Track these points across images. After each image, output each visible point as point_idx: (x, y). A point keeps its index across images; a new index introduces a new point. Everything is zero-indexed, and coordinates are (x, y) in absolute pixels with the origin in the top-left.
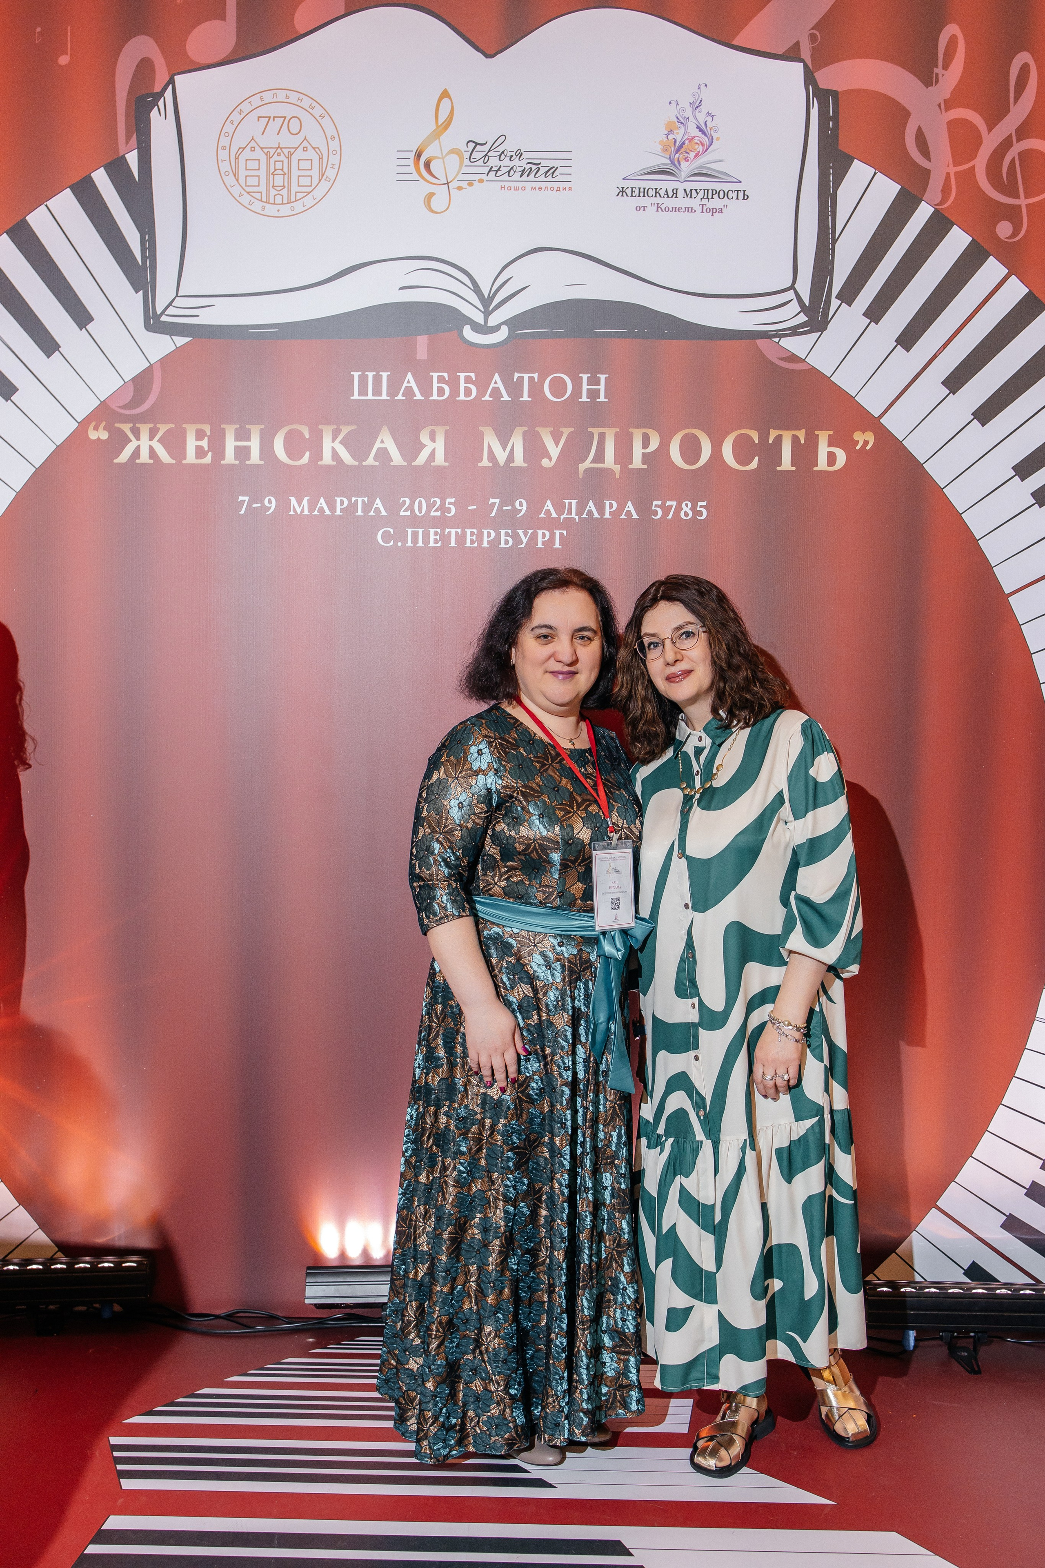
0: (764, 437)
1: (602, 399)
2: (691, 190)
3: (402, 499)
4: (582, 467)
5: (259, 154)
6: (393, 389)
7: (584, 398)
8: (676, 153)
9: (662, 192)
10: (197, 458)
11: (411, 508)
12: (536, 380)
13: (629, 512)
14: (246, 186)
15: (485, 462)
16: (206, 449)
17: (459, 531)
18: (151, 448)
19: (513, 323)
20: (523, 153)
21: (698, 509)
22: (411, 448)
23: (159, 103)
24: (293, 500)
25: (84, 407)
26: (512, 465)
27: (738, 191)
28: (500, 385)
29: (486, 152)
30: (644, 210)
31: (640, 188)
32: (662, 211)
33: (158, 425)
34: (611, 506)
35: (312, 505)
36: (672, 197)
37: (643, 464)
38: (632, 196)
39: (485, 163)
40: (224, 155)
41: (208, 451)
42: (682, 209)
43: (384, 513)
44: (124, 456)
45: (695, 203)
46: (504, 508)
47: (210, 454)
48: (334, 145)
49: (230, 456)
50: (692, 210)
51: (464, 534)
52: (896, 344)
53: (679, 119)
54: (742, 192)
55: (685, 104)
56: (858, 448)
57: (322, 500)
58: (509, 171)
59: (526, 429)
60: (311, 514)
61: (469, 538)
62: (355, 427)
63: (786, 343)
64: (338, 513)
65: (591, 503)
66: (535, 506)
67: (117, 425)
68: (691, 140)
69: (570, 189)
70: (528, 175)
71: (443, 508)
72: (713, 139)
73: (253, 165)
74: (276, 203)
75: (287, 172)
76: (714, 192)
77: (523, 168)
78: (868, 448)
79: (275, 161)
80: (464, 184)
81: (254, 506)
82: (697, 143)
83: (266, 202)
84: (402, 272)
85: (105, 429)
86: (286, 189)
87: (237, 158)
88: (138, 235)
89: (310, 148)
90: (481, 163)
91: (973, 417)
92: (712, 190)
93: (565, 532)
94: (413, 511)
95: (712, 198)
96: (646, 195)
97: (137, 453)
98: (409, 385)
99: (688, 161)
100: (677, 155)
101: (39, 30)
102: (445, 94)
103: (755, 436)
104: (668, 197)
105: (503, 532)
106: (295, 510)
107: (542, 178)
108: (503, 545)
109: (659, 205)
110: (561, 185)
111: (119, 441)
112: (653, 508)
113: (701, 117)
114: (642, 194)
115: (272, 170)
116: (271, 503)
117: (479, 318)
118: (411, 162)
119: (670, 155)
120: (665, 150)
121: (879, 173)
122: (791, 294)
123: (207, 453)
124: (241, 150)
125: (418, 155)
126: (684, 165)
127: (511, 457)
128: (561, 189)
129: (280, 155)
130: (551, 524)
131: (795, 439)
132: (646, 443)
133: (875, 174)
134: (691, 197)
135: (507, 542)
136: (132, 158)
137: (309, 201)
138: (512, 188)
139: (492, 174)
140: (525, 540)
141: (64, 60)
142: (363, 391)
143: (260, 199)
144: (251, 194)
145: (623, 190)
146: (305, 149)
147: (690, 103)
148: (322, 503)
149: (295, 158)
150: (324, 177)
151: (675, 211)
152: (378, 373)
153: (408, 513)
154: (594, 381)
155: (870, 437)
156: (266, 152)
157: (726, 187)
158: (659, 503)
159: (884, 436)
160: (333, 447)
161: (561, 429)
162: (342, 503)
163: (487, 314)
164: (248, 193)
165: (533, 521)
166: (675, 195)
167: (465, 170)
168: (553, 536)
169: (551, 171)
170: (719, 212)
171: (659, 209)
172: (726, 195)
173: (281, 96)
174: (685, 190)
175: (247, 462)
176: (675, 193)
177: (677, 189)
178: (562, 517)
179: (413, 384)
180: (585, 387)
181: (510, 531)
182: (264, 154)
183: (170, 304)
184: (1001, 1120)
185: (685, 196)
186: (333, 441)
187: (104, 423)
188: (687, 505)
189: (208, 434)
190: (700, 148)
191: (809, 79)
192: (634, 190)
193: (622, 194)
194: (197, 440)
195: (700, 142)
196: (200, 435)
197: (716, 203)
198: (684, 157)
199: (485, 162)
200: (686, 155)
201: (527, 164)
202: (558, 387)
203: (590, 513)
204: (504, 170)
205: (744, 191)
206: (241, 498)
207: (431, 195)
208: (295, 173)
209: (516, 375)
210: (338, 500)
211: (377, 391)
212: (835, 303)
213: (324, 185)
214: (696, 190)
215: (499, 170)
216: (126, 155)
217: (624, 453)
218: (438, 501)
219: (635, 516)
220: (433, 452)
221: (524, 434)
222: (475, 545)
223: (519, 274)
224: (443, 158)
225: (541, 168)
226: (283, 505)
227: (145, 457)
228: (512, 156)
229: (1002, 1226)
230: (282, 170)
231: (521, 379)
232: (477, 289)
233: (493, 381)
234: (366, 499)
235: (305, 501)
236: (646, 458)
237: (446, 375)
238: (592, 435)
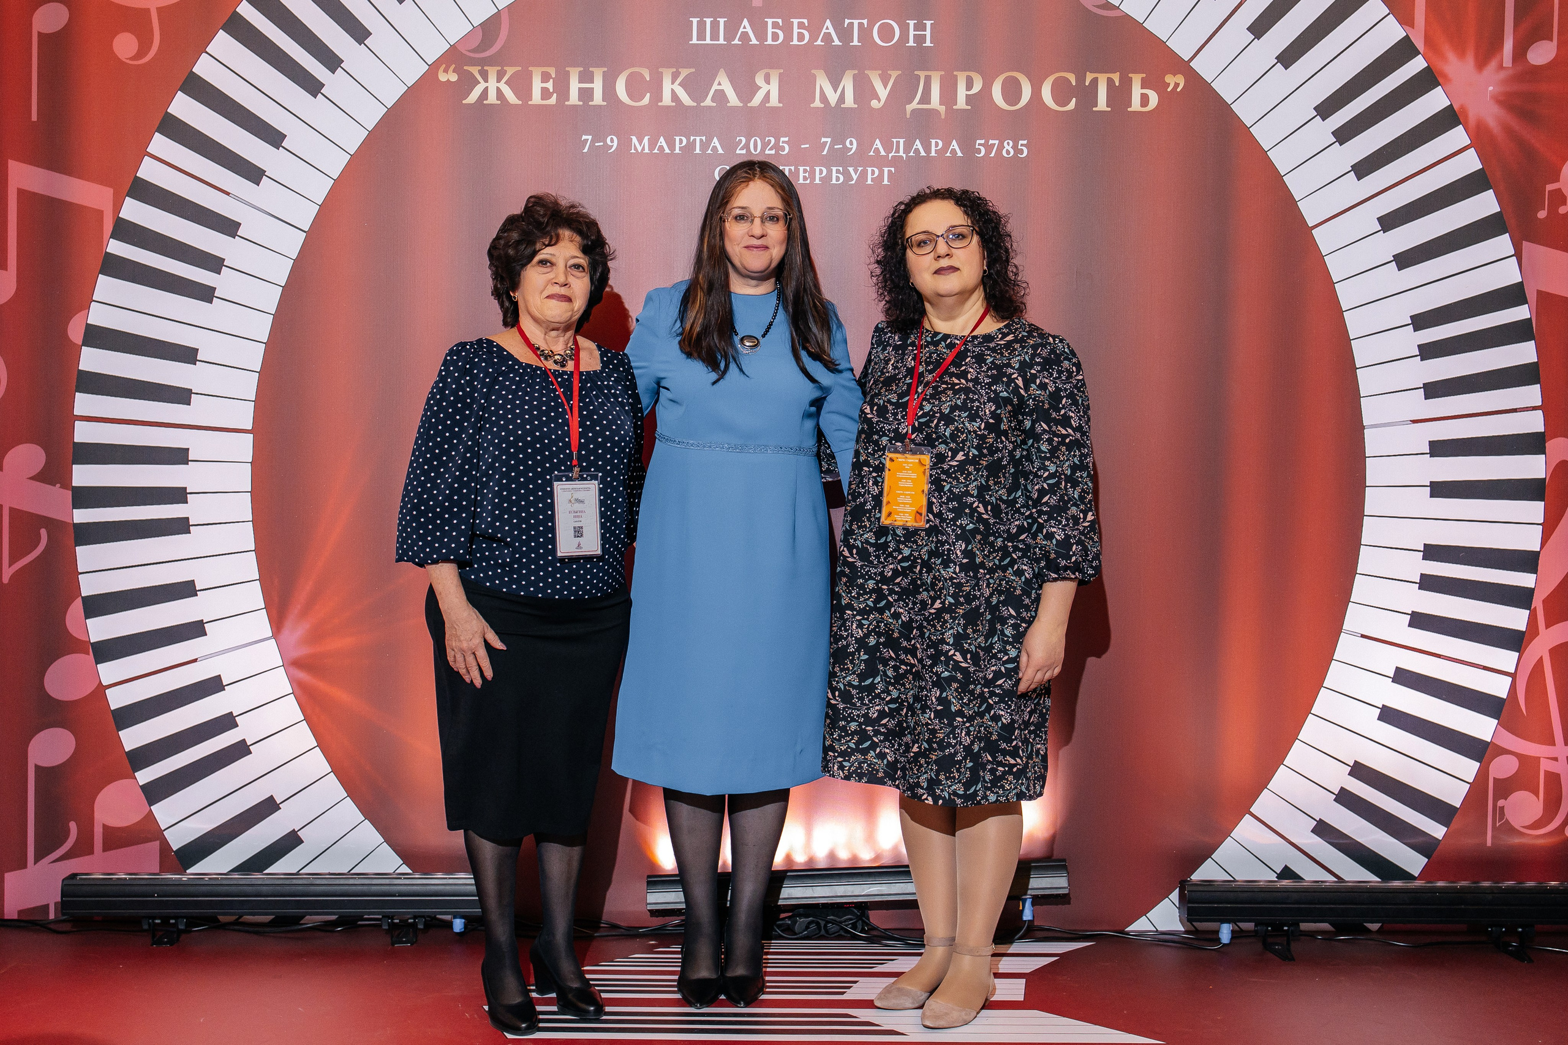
0: (1081, 79)
1: (928, 43)
3: (738, 138)
4: (910, 108)
6: (730, 34)
7: (911, 43)
10: (542, 99)
11: (747, 146)
12: (865, 26)
13: (954, 151)
15: (817, 103)
16: (551, 90)
17: (793, 168)
18: (498, 89)
21: (1019, 147)
22: (747, 90)
24: (634, 139)
25: (435, 50)
26: (842, 106)
28: (832, 31)
33: (505, 68)
34: (937, 144)
35: (652, 144)
37: (967, 104)
41: (553, 92)
43: (721, 151)
44: (473, 97)
46: (836, 147)
47: (555, 95)
49: (574, 98)
51: (797, 171)
56: (1169, 90)
57: (662, 139)
59: (856, 72)
60: (651, 151)
61: (801, 175)
62: (693, 70)
64: (677, 151)
65: (918, 142)
66: (864, 148)
67: (465, 68)
71: (776, 146)
78: (1179, 90)
81: (596, 144)
85: (454, 71)
91: (1276, 61)
93: (893, 169)
94: (748, 150)
97: (485, 93)
98: (745, 30)
103: (1072, 78)
105: (834, 169)
106: (636, 149)
111: (467, 83)
112: (977, 147)
116: (613, 142)
123: (552, 94)
127: (842, 99)
131: (1110, 82)
132: (969, 87)
135: (838, 179)
140: (855, 177)
142: (701, 36)
148: (662, 142)
152: (715, 19)
153: (744, 152)
154: (920, 27)
155: (1181, 80)
158: (982, 142)
159: (1195, 80)
160: (672, 90)
161: (889, 72)
162: (681, 141)
165: (862, 159)
168: (881, 173)
175: (590, 103)
178: (890, 155)
179: (749, 30)
180: (912, 33)
181: (841, 169)
184: (1311, 729)
186: (673, 83)
187: (453, 66)
188: (1008, 144)
189: (554, 76)
194: (542, 82)
196: (545, 78)
202: (886, 33)
203: (917, 151)
206: (584, 137)
209: (847, 21)
211: (715, 36)
217: (949, 95)
218: (773, 140)
219: (960, 154)
220: (768, 92)
221: (854, 76)
222: (808, 182)
226: (625, 144)
227: (492, 98)
229: (1312, 831)
231: (851, 25)
233: (825, 28)
234: (704, 138)
235: (646, 140)
236: (969, 99)
237: (780, 21)
238: (918, 78)
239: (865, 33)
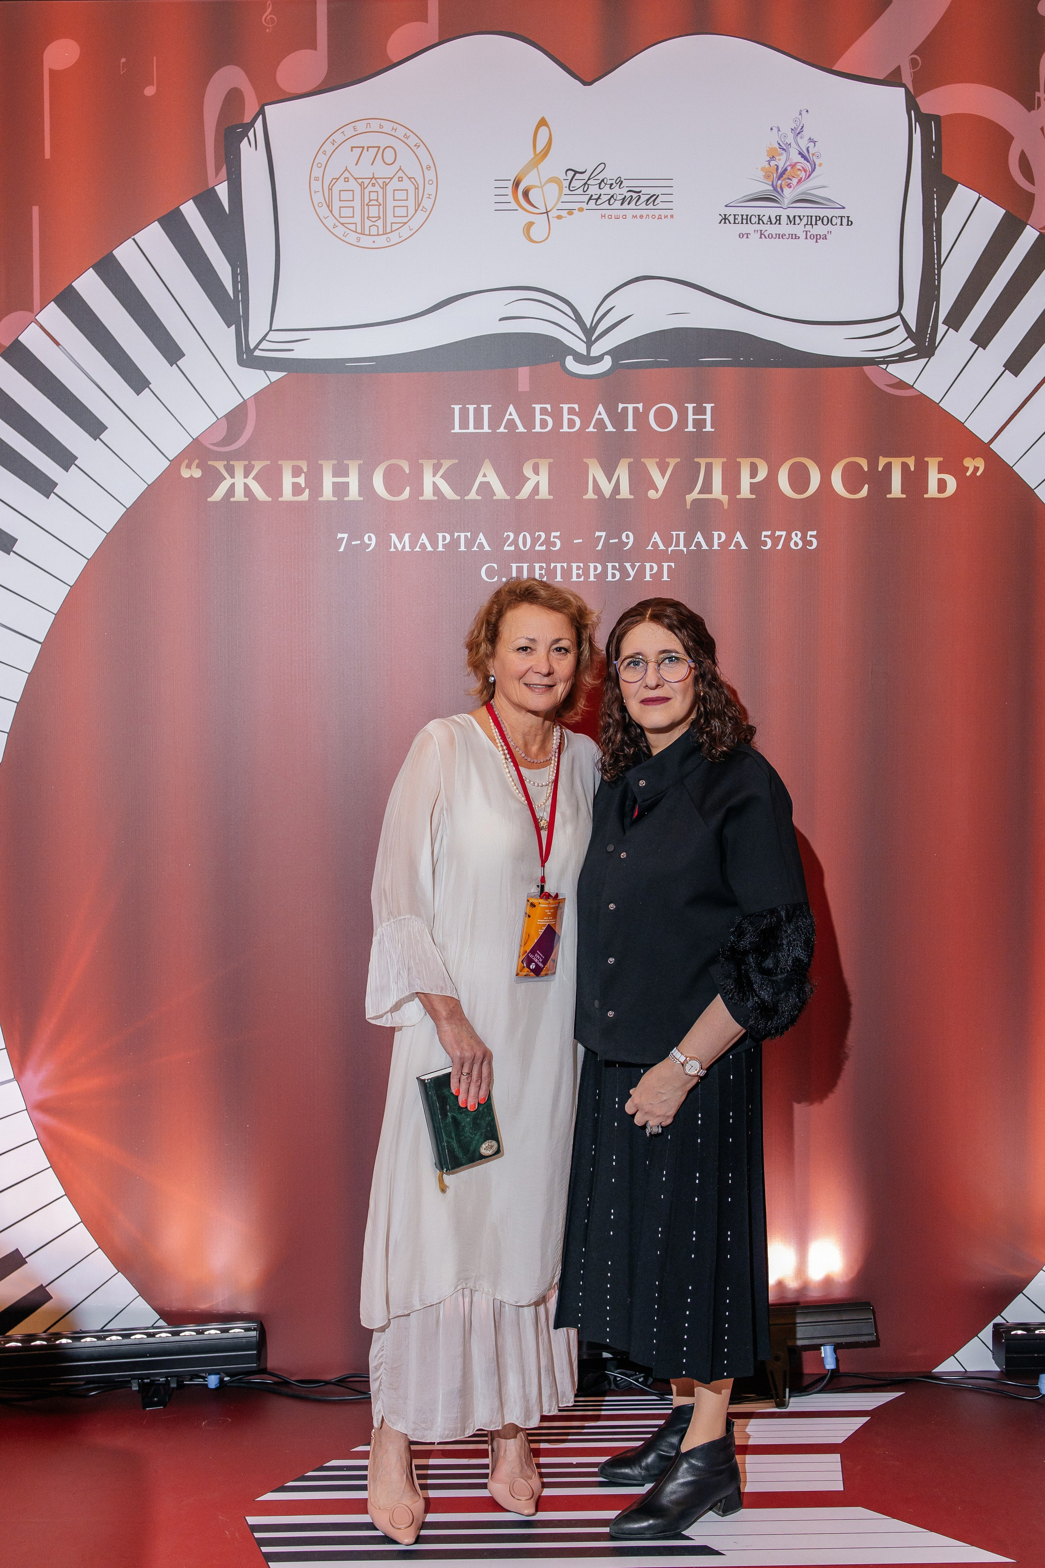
0: (873, 464)
1: (708, 428)
2: (794, 217)
3: (506, 534)
4: (690, 498)
5: (353, 185)
6: (495, 421)
7: (690, 428)
8: (779, 179)
9: (765, 219)
10: (294, 495)
11: (515, 542)
12: (641, 411)
13: (738, 544)
14: (340, 217)
15: (590, 495)
16: (303, 486)
17: (565, 565)
18: (246, 486)
19: (616, 353)
20: (623, 180)
21: (808, 538)
22: (515, 482)
23: (249, 134)
24: (394, 537)
25: (176, 445)
26: (617, 497)
27: (842, 217)
28: (604, 416)
29: (586, 181)
30: (747, 237)
31: (742, 215)
32: (766, 238)
33: (253, 462)
34: (720, 537)
35: (413, 543)
36: (775, 224)
37: (751, 493)
38: (735, 223)
39: (584, 192)
40: (317, 186)
42: (785, 235)
43: (487, 548)
44: (219, 494)
45: (798, 229)
46: (611, 541)
47: (307, 491)
48: (430, 175)
49: (328, 493)
50: (796, 236)
51: (570, 568)
52: (1004, 368)
53: (780, 145)
54: (846, 218)
55: (786, 129)
56: (968, 474)
57: (423, 536)
58: (609, 200)
59: (631, 460)
60: (412, 550)
61: (575, 572)
62: (456, 461)
63: (892, 369)
64: (440, 548)
65: (699, 534)
66: (642, 539)
67: (210, 463)
68: (793, 166)
69: (672, 216)
70: (629, 204)
71: (548, 542)
72: (815, 165)
73: (346, 196)
74: (371, 234)
75: (382, 203)
76: (818, 218)
77: (623, 196)
78: (978, 474)
79: (370, 192)
80: (564, 213)
81: (353, 543)
82: (799, 170)
83: (361, 234)
84: (500, 303)
85: (198, 466)
86: (381, 220)
87: (330, 189)
88: (230, 268)
89: (405, 178)
90: (580, 191)
92: (816, 217)
93: (673, 565)
94: (517, 546)
95: (816, 224)
96: (749, 222)
97: (232, 489)
98: (511, 417)
99: (790, 187)
100: (780, 182)
101: (123, 60)
102: (543, 122)
103: (864, 463)
104: (771, 224)
105: (610, 565)
106: (395, 547)
107: (643, 206)
108: (610, 578)
109: (763, 232)
110: (663, 213)
111: (212, 479)
112: (763, 539)
113: (803, 143)
114: (745, 221)
115: (367, 201)
116: (371, 540)
117: (581, 348)
118: (509, 191)
119: (773, 182)
120: (767, 177)
121: (983, 197)
122: (897, 321)
123: (305, 488)
124: (335, 180)
125: (517, 184)
126: (787, 191)
127: (617, 489)
128: (663, 217)
129: (374, 186)
130: (658, 557)
131: (905, 466)
132: (753, 474)
133: (979, 198)
134: (794, 224)
135: (614, 575)
136: (222, 191)
137: (405, 232)
138: (613, 217)
139: (592, 202)
140: (632, 573)
141: (150, 91)
142: (464, 424)
143: (355, 230)
144: (345, 225)
145: (725, 217)
146: (400, 179)
147: (792, 129)
148: (424, 539)
149: (390, 189)
150: (421, 208)
151: (779, 238)
152: (479, 405)
153: (512, 548)
154: (699, 410)
155: (980, 463)
156: (360, 183)
157: (829, 213)
158: (769, 533)
159: (994, 461)
160: (434, 483)
161: (667, 460)
162: (444, 538)
163: (589, 344)
164: (342, 224)
165: (639, 554)
166: (778, 221)
167: (564, 198)
168: (661, 568)
169: (653, 199)
170: (823, 239)
171: (763, 236)
172: (830, 221)
173: (375, 126)
174: (788, 217)
175: (346, 499)
176: (778, 219)
177: (780, 216)
179: (515, 416)
180: (691, 417)
181: (617, 565)
182: (358, 185)
183: (264, 338)
185: (789, 223)
186: (434, 476)
187: (197, 461)
188: (796, 535)
189: (305, 470)
190: (803, 174)
191: (911, 104)
192: (737, 217)
193: (725, 221)
194: (294, 476)
195: (803, 168)
196: (297, 472)
197: (819, 229)
198: (787, 184)
199: (585, 190)
200: (789, 181)
201: (628, 192)
202: (663, 417)
203: (698, 544)
204: (604, 198)
205: (848, 217)
206: (340, 536)
207: (531, 224)
208: (390, 203)
209: (621, 406)
210: (440, 535)
211: (479, 424)
212: (942, 328)
213: (421, 216)
214: (799, 216)
215: (599, 198)
216: (215, 187)
217: (731, 483)
218: (543, 535)
219: (744, 547)
220: (537, 485)
221: (630, 465)
222: (582, 579)
223: (621, 303)
224: (542, 187)
225: (641, 195)
226: (383, 541)
227: (239, 495)
228: (611, 185)
230: (377, 200)
231: (625, 409)
232: (579, 319)
233: (597, 412)
234: (469, 534)
235: (407, 536)
236: (754, 487)
237: (548, 406)
238: (699, 464)
239: (641, 419)
